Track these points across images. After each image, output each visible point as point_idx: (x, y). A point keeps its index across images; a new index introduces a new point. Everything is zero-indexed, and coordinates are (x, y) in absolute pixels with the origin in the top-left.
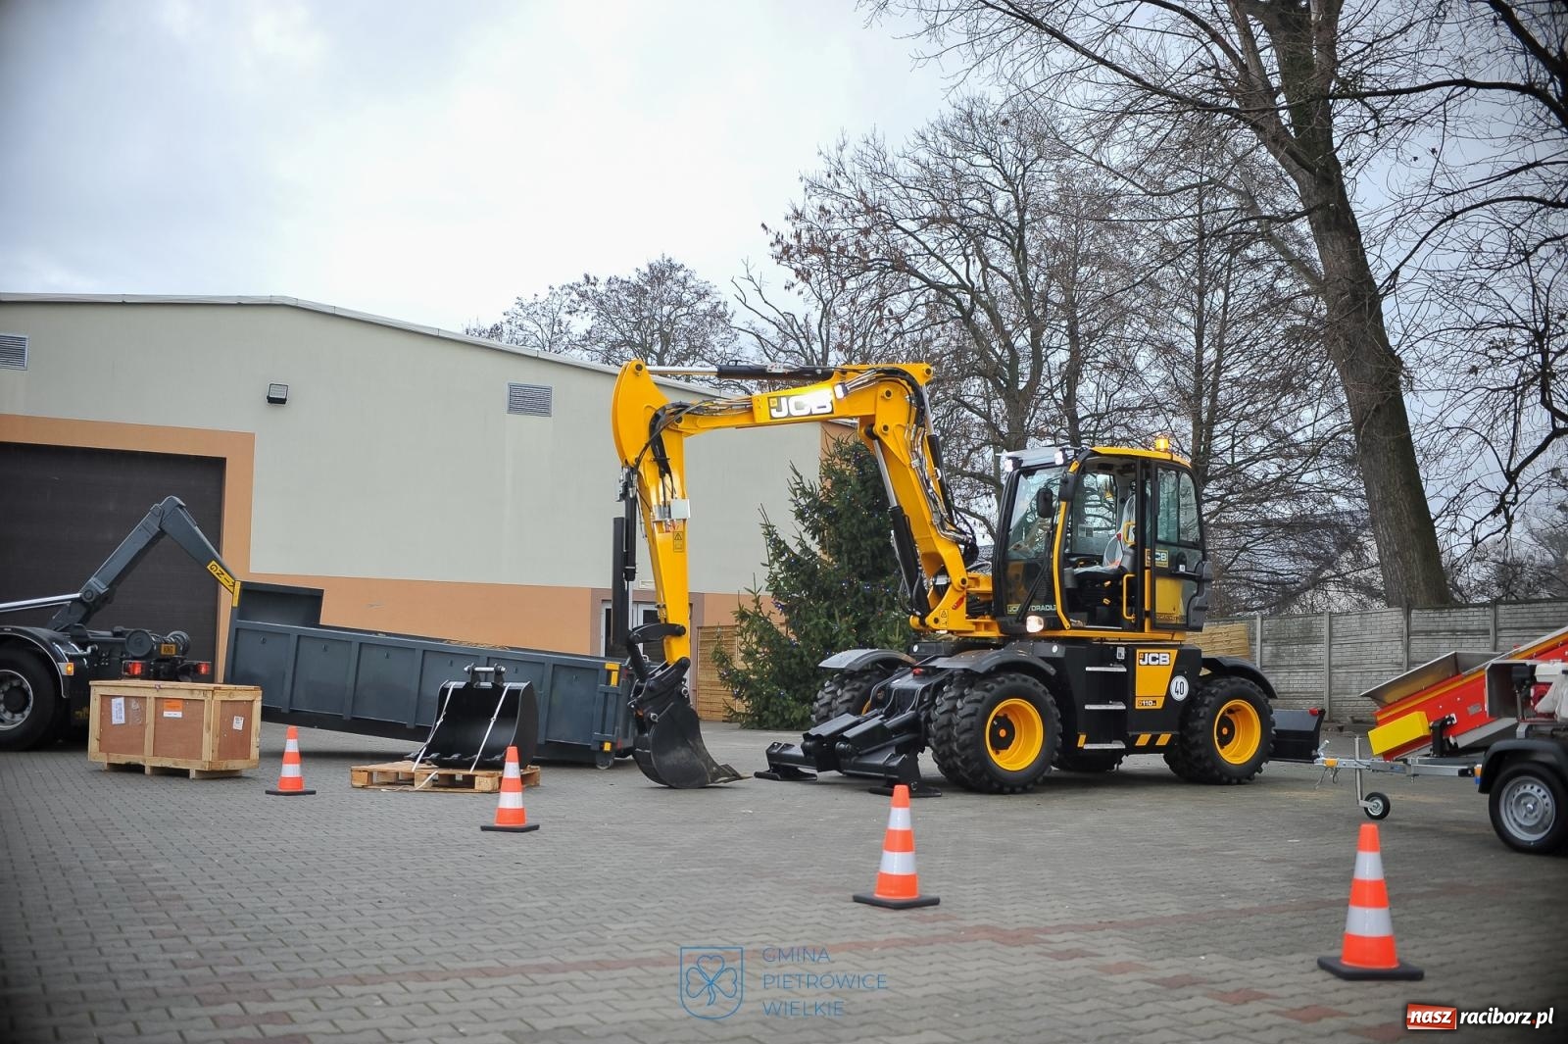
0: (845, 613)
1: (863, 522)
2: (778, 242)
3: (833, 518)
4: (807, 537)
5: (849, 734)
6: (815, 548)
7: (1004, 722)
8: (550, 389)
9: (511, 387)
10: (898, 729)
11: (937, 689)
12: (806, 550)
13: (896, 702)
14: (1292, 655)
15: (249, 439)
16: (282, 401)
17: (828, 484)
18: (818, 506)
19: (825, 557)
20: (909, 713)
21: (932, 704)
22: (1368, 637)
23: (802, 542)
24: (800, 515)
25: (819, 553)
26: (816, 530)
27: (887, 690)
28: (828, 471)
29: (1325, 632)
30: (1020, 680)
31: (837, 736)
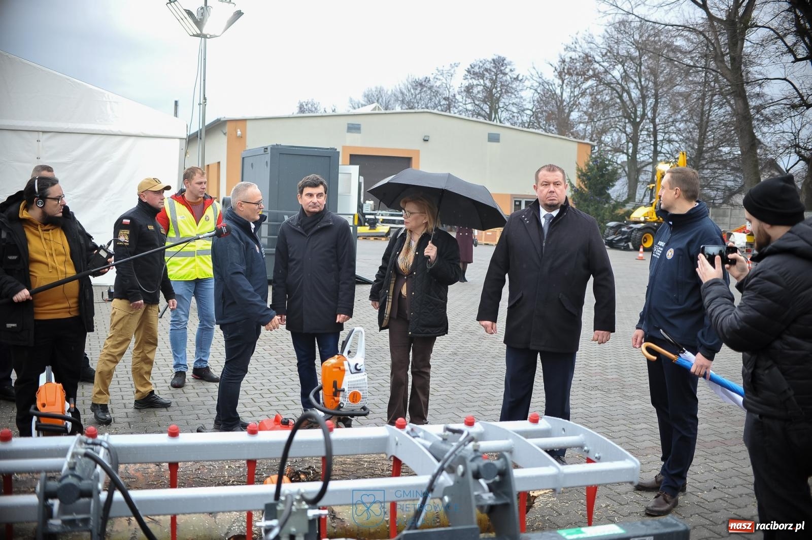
0: (592, 206)
1: (598, 180)
2: (556, 70)
3: (589, 179)
4: (581, 183)
5: (616, 239)
6: (583, 187)
7: (645, 238)
8: (499, 134)
9: (489, 134)
10: (624, 238)
11: (632, 231)
12: (581, 187)
13: (624, 233)
14: (719, 220)
15: (418, 152)
16: (427, 140)
17: (587, 168)
18: (584, 175)
19: (586, 189)
20: (626, 236)
21: (631, 234)
22: (741, 216)
23: (579, 185)
24: (579, 177)
25: (584, 188)
26: (583, 181)
27: (621, 231)
28: (588, 165)
29: (729, 213)
30: (649, 230)
31: (612, 240)
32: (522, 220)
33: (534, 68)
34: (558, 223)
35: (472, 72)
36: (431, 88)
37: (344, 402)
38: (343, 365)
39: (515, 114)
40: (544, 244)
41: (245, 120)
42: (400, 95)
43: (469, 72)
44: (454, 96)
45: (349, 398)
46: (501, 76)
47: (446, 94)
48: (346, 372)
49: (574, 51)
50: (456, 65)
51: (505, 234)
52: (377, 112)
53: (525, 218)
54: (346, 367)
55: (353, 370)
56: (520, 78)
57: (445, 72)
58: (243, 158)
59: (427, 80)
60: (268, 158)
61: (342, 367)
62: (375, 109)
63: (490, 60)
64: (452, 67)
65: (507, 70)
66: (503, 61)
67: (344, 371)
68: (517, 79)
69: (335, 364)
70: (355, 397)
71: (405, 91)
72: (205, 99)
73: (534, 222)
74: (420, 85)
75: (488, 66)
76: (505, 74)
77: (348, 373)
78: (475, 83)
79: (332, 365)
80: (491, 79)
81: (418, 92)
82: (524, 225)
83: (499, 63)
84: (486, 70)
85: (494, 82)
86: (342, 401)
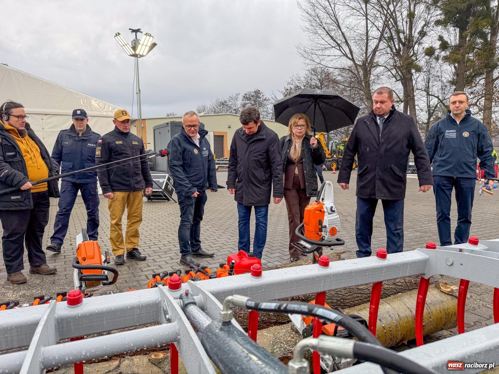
15: (226, 133)
16: (230, 127)
30: (334, 161)
32: (365, 123)
33: (273, 94)
34: (389, 121)
35: (246, 98)
36: (227, 105)
37: (325, 236)
38: (323, 208)
39: (265, 116)
40: (380, 135)
41: (145, 119)
42: (213, 109)
43: (244, 97)
44: (238, 108)
45: (330, 232)
46: (258, 99)
47: (234, 108)
48: (325, 213)
49: (292, 84)
50: (239, 94)
51: (355, 132)
52: (206, 115)
53: (367, 121)
54: (325, 210)
55: (330, 212)
56: (267, 99)
57: (233, 98)
58: (154, 130)
59: (225, 102)
60: (169, 128)
61: (322, 210)
62: (205, 114)
63: (253, 91)
64: (237, 95)
65: (261, 96)
66: (259, 91)
67: (324, 212)
68: (265, 99)
69: (317, 208)
70: (333, 231)
71: (216, 108)
72: (140, 90)
73: (374, 123)
74: (223, 104)
75: (253, 94)
76: (260, 98)
77: (326, 214)
78: (247, 102)
79: (315, 209)
80: (254, 100)
81: (221, 107)
82: (367, 125)
83: (257, 93)
84: (252, 96)
85: (255, 101)
86: (324, 235)
